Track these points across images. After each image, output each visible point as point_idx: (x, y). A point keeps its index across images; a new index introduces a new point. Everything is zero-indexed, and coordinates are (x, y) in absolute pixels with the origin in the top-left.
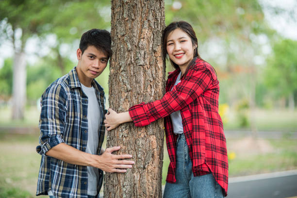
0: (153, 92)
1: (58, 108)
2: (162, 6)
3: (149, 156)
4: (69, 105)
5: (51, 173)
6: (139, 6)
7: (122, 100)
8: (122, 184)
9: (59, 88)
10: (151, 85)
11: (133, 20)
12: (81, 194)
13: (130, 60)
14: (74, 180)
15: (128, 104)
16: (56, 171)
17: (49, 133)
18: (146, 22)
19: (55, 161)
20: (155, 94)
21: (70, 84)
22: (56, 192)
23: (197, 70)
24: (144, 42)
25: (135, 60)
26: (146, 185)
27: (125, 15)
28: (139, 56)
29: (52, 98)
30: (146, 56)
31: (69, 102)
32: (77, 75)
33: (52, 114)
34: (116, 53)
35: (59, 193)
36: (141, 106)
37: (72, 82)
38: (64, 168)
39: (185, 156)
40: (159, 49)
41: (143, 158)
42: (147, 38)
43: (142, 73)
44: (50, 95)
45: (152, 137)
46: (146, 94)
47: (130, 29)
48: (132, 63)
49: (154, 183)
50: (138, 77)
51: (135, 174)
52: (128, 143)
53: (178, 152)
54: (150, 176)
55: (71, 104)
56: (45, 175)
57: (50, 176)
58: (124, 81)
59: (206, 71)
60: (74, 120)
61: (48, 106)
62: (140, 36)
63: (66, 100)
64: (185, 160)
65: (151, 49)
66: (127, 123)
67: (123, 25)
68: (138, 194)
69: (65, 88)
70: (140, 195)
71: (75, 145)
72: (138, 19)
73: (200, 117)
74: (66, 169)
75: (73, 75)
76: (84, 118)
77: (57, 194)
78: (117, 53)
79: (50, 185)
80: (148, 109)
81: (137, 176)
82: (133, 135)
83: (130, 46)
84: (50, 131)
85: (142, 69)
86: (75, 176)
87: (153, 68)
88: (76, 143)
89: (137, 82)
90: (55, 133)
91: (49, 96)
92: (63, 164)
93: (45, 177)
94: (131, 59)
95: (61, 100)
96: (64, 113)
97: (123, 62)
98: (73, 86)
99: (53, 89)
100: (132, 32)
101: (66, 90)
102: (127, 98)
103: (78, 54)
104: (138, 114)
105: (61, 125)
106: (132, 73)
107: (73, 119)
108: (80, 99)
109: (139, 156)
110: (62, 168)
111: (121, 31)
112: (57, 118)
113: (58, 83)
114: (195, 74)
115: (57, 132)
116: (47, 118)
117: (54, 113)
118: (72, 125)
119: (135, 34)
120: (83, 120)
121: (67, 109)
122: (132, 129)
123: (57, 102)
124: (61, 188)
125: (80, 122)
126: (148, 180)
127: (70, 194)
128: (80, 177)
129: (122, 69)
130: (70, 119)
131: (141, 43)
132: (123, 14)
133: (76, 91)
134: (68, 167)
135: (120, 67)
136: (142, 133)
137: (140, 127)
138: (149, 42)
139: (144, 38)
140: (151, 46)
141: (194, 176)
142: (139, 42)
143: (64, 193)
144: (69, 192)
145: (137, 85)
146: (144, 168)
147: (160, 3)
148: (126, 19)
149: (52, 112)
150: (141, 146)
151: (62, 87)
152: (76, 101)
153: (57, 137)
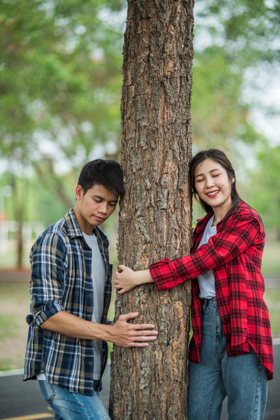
0: (179, 244)
1: (56, 265)
2: (189, 131)
3: (174, 328)
4: (69, 260)
5: (45, 351)
6: (161, 131)
7: (138, 254)
8: (138, 365)
9: (56, 238)
10: (176, 235)
11: (153, 149)
12: (86, 379)
13: (149, 201)
14: (75, 359)
15: (147, 259)
16: (51, 348)
17: (45, 299)
18: (170, 152)
19: (49, 335)
20: (181, 246)
21: (68, 232)
22: (52, 376)
23: (242, 220)
24: (167, 179)
25: (156, 202)
26: (170, 367)
27: (142, 143)
28: (161, 196)
29: (47, 252)
30: (170, 197)
31: (69, 257)
32: (76, 220)
33: (47, 273)
34: (130, 192)
35: (55, 376)
36: (165, 263)
37: (71, 230)
38: (61, 344)
39: (217, 329)
40: (185, 187)
41: (166, 331)
42: (171, 173)
43: (165, 219)
44: (44, 248)
45: (177, 303)
46: (169, 247)
47: (149, 161)
48: (152, 206)
49: (180, 363)
50: (160, 225)
51: (156, 352)
52: (147, 311)
53: (206, 323)
54: (176, 354)
55: (71, 259)
56: (36, 353)
57: (42, 354)
58: (142, 230)
59: (253, 221)
60: (75, 280)
61: (42, 262)
62: (162, 171)
63: (65, 254)
64: (217, 333)
65: (176, 187)
66: (146, 284)
67: (140, 156)
68: (160, 378)
69: (63, 238)
70: (163, 380)
71: (76, 313)
72: (160, 148)
73: (241, 280)
74: (64, 345)
75: (71, 220)
76: (88, 278)
77: (53, 377)
78: (132, 192)
79: (42, 366)
80: (175, 268)
81: (158, 355)
82: (153, 302)
83: (148, 184)
84: (45, 296)
85: (165, 213)
86: (76, 354)
87: (179, 213)
88: (78, 311)
89: (158, 231)
90: (52, 299)
91: (42, 250)
92: (61, 338)
93: (35, 356)
94: (151, 200)
95: (59, 254)
96: (63, 271)
97: (139, 205)
98: (72, 235)
99: (49, 239)
100: (152, 165)
101: (65, 241)
102: (145, 252)
103: (78, 192)
104: (162, 274)
105: (59, 288)
106: (152, 219)
107: (73, 279)
108: (81, 252)
109: (162, 328)
110: (58, 344)
111: (136, 163)
112: (54, 278)
113: (54, 231)
114: (239, 225)
115: (54, 298)
116: (41, 278)
117: (50, 271)
118: (72, 286)
119: (156, 168)
120: (87, 280)
121: (66, 266)
122: (152, 293)
123: (54, 257)
124: (58, 370)
125: (83, 282)
126: (173, 360)
127: (71, 378)
128: (84, 355)
129: (138, 213)
130: (70, 279)
131: (163, 180)
132: (139, 141)
133: (76, 242)
134: (67, 343)
135: (136, 211)
136: (165, 298)
137: (162, 290)
138: (173, 178)
139: (167, 173)
140: (176, 183)
141: (229, 356)
142: (161, 178)
143: (62, 377)
144: (70, 376)
145: (159, 235)
146: (168, 344)
147: (187, 127)
148: (144, 148)
149: (47, 270)
150: (164, 315)
151: (60, 238)
152: (77, 255)
153: (55, 304)
